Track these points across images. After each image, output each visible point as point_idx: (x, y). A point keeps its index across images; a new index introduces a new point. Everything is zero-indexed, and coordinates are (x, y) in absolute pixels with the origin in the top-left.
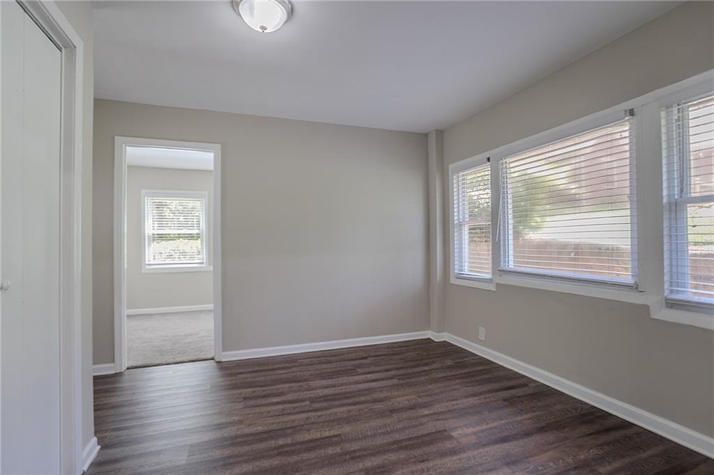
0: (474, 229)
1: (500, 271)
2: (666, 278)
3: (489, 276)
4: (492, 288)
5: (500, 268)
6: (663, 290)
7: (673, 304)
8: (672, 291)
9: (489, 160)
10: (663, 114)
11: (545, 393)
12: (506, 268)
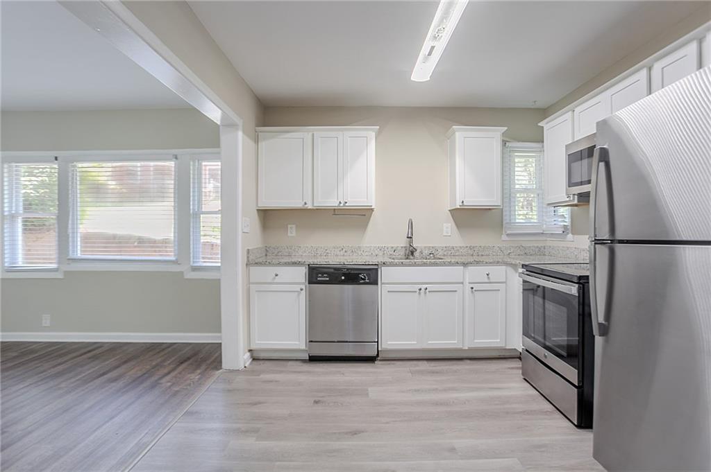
0: (26, 221)
1: (69, 259)
2: (192, 255)
3: (54, 266)
4: (59, 275)
5: (69, 257)
6: (190, 261)
7: (195, 269)
8: (194, 262)
9: (56, 159)
10: (192, 163)
11: (115, 348)
12: (75, 257)
